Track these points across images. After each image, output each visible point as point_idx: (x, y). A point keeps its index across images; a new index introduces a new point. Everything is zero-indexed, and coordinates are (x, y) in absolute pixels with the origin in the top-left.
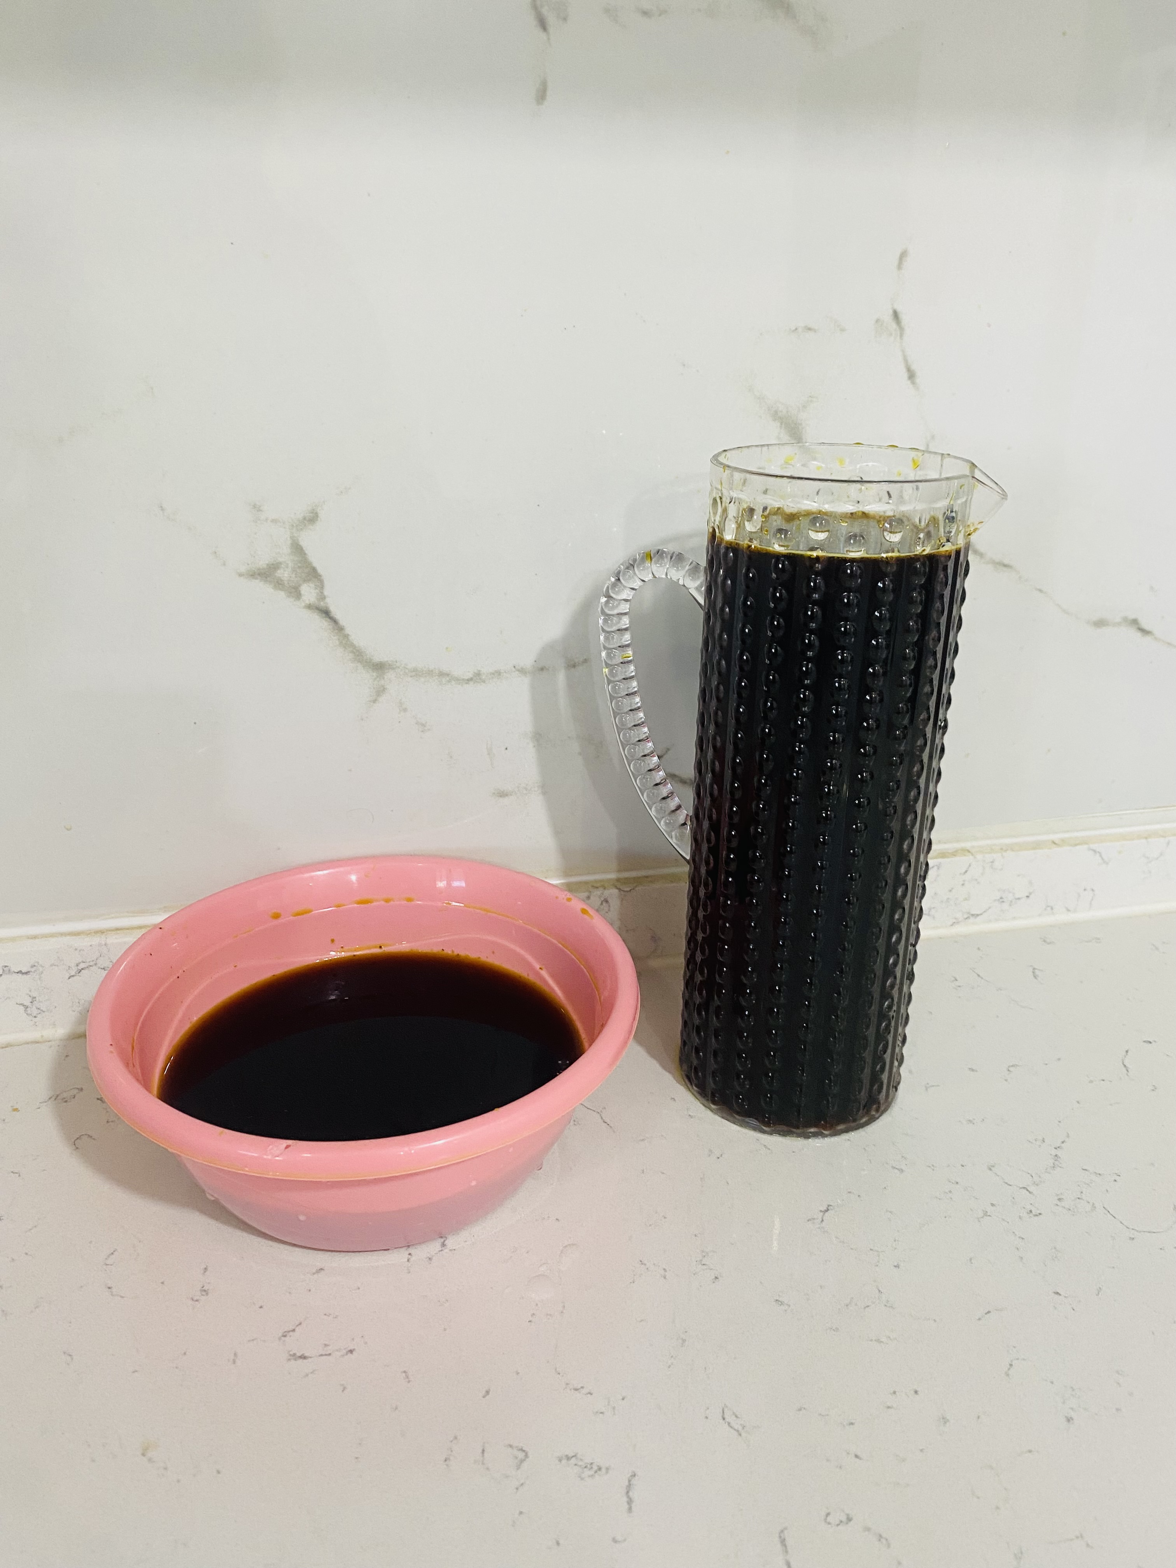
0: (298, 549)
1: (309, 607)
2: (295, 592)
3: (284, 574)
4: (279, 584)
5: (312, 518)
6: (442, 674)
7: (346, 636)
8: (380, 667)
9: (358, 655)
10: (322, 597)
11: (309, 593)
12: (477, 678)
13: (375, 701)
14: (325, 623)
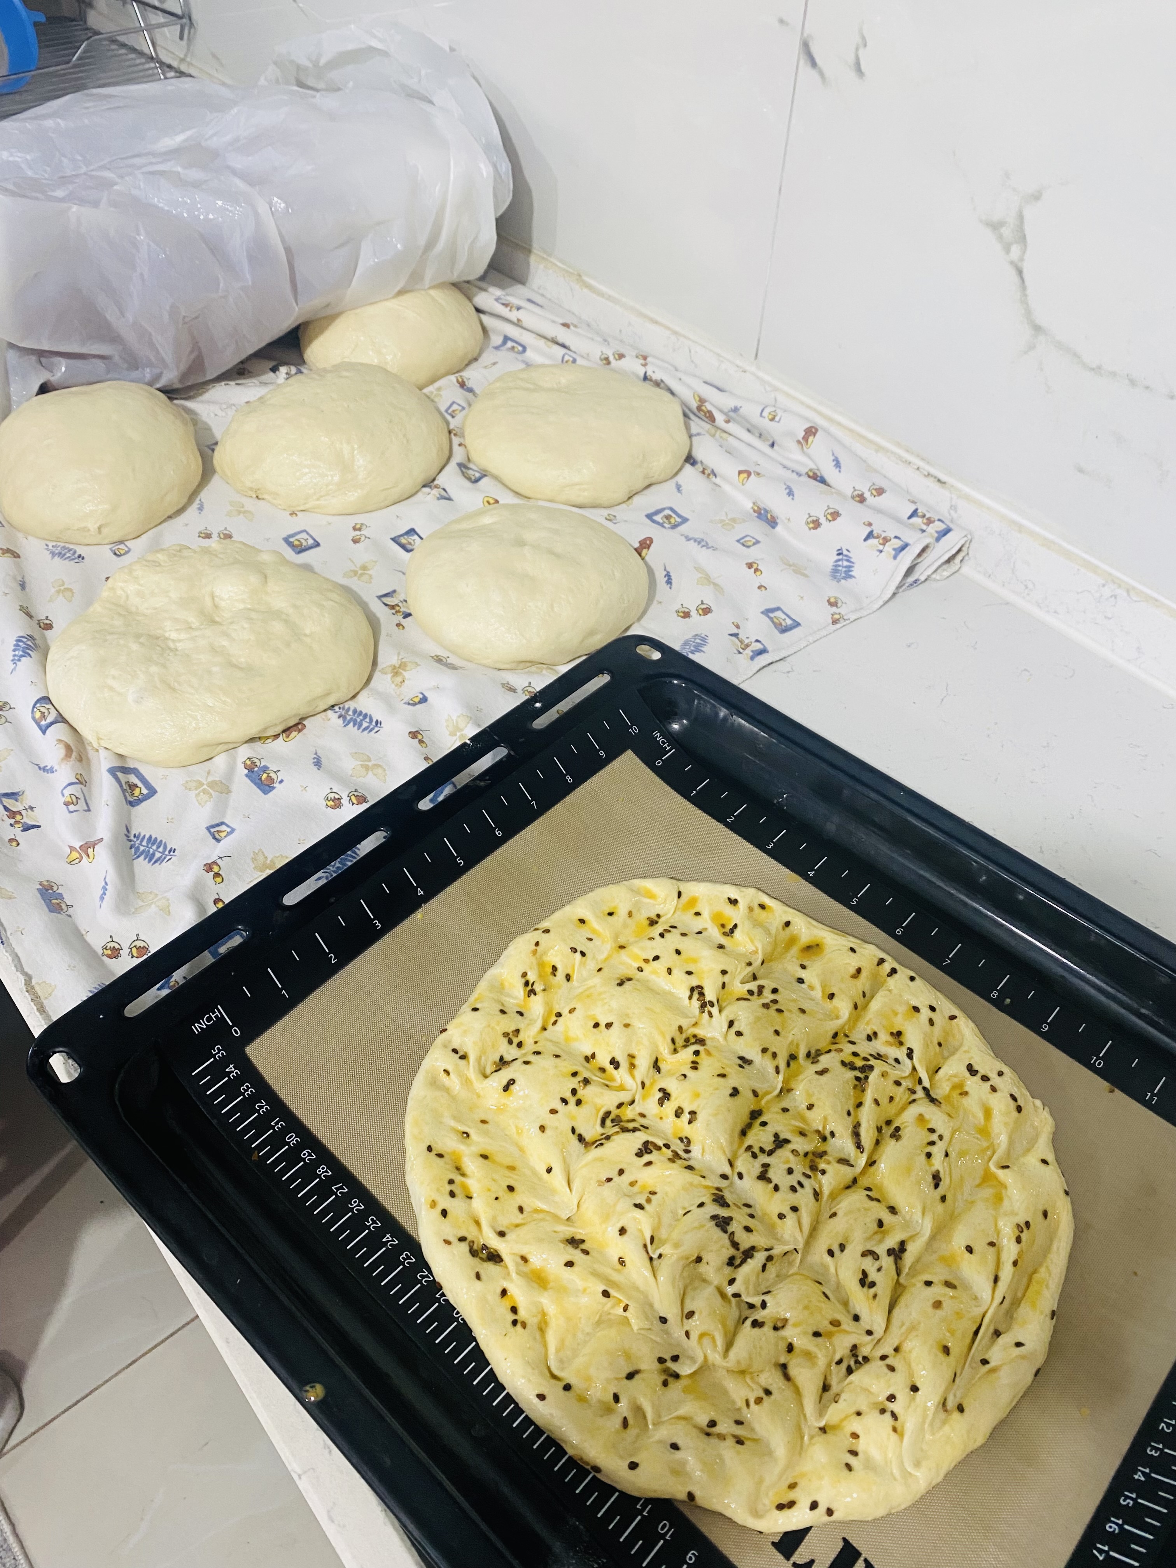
0: (1021, 217)
1: (1012, 263)
2: (1007, 249)
3: (1006, 232)
4: (1000, 237)
5: (1037, 197)
6: (1075, 355)
7: (1026, 296)
8: (1038, 329)
9: (1028, 313)
10: (1022, 260)
11: (1015, 250)
12: (1097, 370)
13: (1026, 353)
14: (1016, 279)
